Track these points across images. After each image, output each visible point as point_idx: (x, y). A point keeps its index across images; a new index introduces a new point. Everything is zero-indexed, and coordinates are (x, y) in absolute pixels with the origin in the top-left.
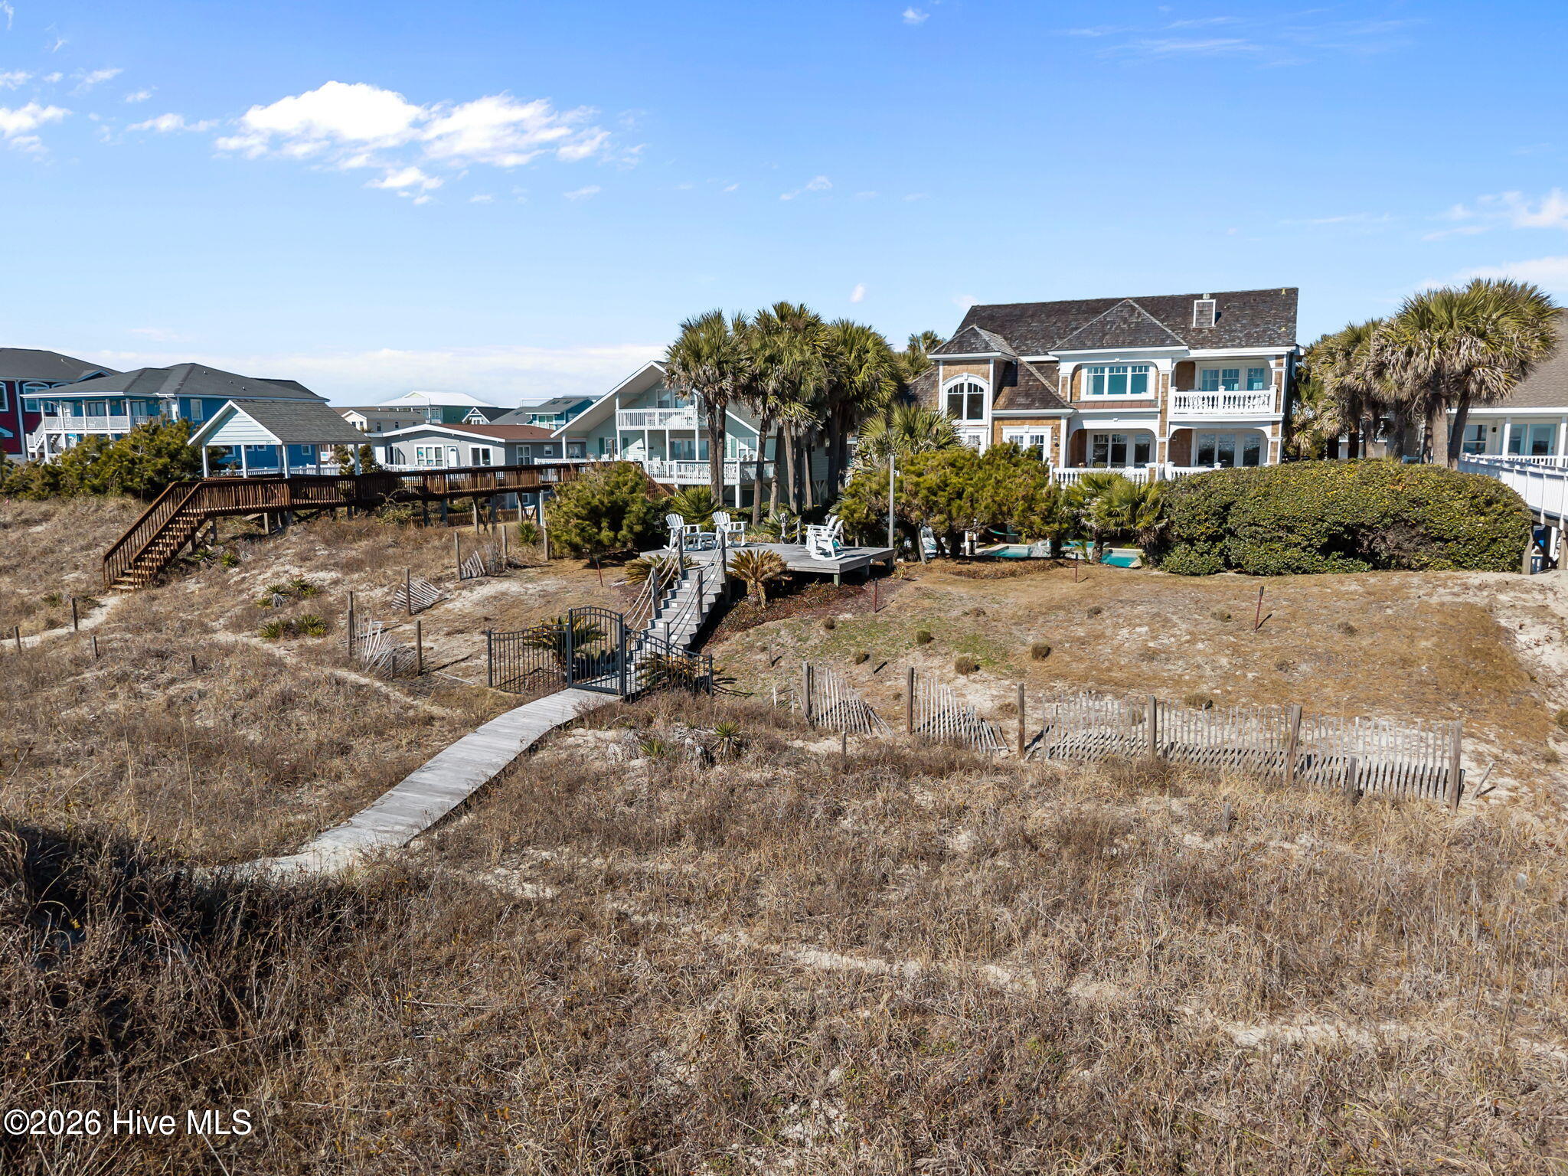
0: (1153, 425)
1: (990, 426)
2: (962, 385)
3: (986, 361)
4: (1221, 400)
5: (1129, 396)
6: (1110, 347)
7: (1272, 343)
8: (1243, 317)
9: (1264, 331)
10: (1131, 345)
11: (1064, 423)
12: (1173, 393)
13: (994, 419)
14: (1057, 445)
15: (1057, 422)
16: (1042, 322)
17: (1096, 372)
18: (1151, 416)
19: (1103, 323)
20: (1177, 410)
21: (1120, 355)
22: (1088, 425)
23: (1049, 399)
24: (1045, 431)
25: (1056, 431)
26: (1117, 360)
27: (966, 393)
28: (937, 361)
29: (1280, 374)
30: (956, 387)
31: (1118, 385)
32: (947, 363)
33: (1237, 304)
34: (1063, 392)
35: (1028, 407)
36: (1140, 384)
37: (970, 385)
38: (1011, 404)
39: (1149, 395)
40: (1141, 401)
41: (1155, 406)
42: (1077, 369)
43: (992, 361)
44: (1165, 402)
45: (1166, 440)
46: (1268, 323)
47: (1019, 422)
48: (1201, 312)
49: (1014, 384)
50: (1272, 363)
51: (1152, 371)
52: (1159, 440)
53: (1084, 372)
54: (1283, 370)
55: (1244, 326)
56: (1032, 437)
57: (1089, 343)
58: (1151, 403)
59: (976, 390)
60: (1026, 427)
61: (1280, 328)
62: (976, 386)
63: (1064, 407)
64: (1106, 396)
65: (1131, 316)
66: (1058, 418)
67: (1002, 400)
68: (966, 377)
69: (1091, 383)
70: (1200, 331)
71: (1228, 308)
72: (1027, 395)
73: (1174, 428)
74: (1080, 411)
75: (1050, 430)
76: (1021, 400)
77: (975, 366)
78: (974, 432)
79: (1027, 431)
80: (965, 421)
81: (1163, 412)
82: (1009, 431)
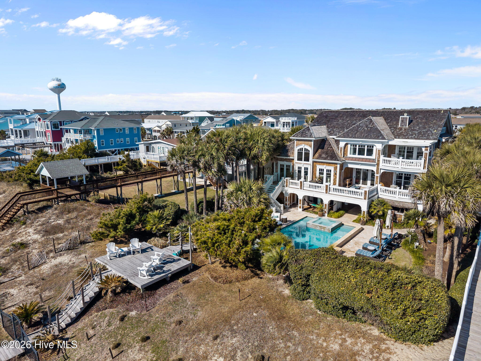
0: (374, 169)
1: (312, 164)
2: (302, 148)
3: (311, 141)
4: (400, 162)
5: (365, 157)
6: (358, 138)
7: (428, 139)
8: (421, 123)
9: (427, 132)
10: (366, 137)
11: (338, 166)
12: (382, 157)
13: (314, 162)
14: (336, 174)
15: (336, 165)
16: (343, 120)
17: (353, 146)
18: (374, 166)
19: (358, 127)
20: (383, 164)
21: (362, 141)
22: (350, 166)
23: (333, 156)
24: (332, 168)
25: (336, 168)
26: (361, 143)
27: (304, 152)
28: (294, 139)
29: (427, 154)
30: (300, 149)
31: (361, 152)
32: (297, 140)
33: (421, 116)
34: (340, 154)
35: (325, 159)
36: (370, 152)
37: (305, 149)
38: (320, 157)
39: (373, 157)
40: (370, 159)
41: (375, 162)
42: (346, 144)
43: (313, 141)
44: (379, 161)
45: (379, 175)
46: (430, 127)
47: (323, 164)
48: (402, 121)
49: (323, 148)
50: (423, 149)
51: (374, 148)
52: (376, 175)
53: (349, 146)
54: (428, 152)
55: (419, 128)
56: (327, 170)
57: (350, 135)
58: (373, 160)
59: (307, 151)
60: (325, 166)
61: (434, 130)
62: (307, 149)
63: (338, 160)
64: (357, 156)
65: (369, 124)
66: (337, 164)
67: (317, 155)
68: (304, 146)
69: (352, 150)
70: (401, 129)
71: (417, 118)
72: (327, 154)
73: (382, 171)
74: (346, 161)
75: (333, 168)
76: (324, 156)
77: (307, 142)
78: (306, 166)
79: (325, 168)
80: (303, 162)
81: (378, 165)
82: (319, 167)
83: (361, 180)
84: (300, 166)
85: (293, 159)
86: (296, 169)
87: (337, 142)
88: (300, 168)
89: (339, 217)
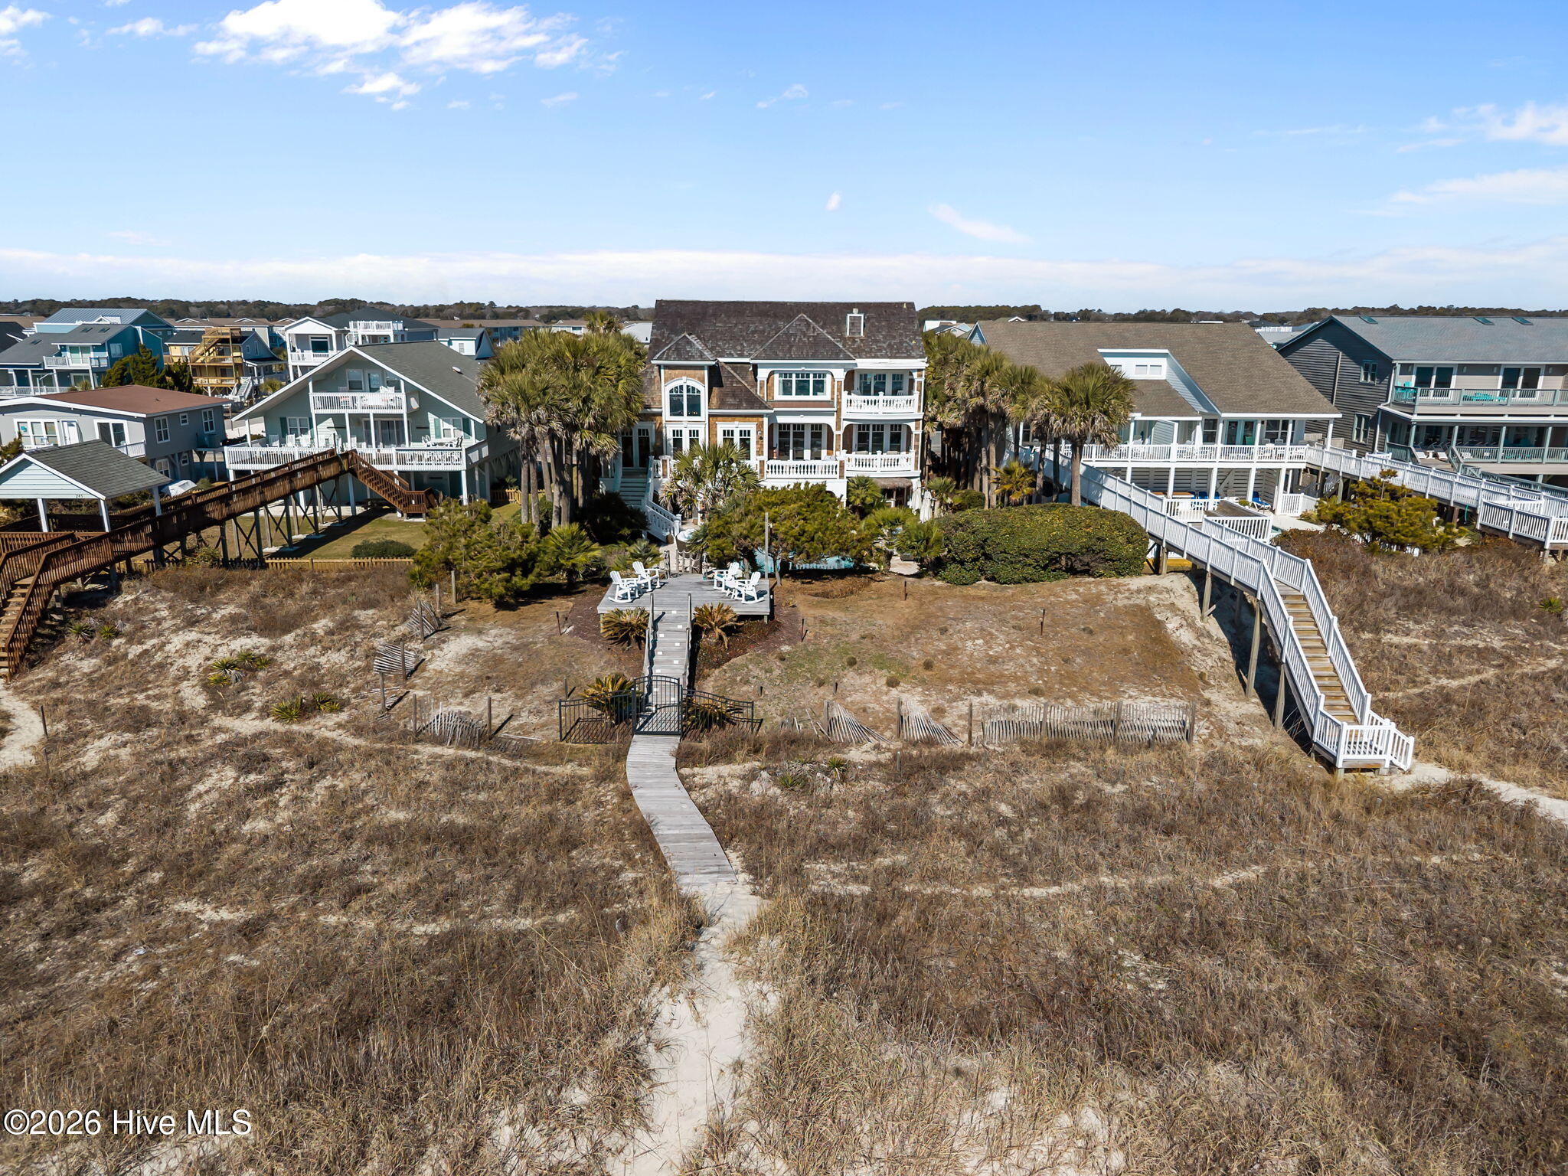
0: (831, 421)
1: (706, 422)
2: (681, 387)
3: (701, 368)
4: (880, 402)
5: (811, 397)
6: (795, 358)
7: (913, 358)
8: (882, 328)
9: (901, 344)
10: (814, 357)
11: (766, 420)
12: (845, 396)
13: (710, 416)
14: (761, 438)
15: (760, 419)
17: (786, 377)
18: (831, 414)
19: (787, 335)
20: (849, 410)
21: (804, 365)
22: (781, 420)
23: (754, 401)
24: (751, 426)
25: (760, 426)
26: (801, 368)
27: (685, 394)
28: (659, 366)
29: (921, 383)
30: (676, 388)
31: (802, 389)
32: (667, 367)
34: (761, 393)
35: (735, 407)
36: (819, 387)
37: (688, 387)
38: (722, 404)
39: (825, 396)
40: (821, 402)
41: (832, 406)
42: (772, 373)
43: (707, 367)
44: (839, 403)
45: (841, 432)
46: (901, 335)
47: (729, 419)
48: (852, 324)
49: (721, 385)
50: (915, 374)
51: (828, 378)
52: (836, 433)
53: (776, 376)
55: (885, 337)
56: (741, 431)
57: (781, 353)
58: (829, 404)
59: (693, 392)
60: (736, 423)
61: (911, 340)
62: (693, 388)
63: (762, 408)
64: (794, 397)
65: (808, 329)
66: (761, 416)
67: (715, 400)
68: (685, 381)
69: (783, 385)
70: (855, 341)
71: (869, 318)
72: (734, 396)
73: (847, 423)
74: (776, 410)
75: (755, 426)
76: (730, 400)
77: (692, 372)
78: (694, 427)
79: (736, 427)
80: (685, 418)
81: (839, 411)
82: (722, 426)
84: (677, 427)
85: (660, 414)
86: (670, 436)
88: (677, 433)
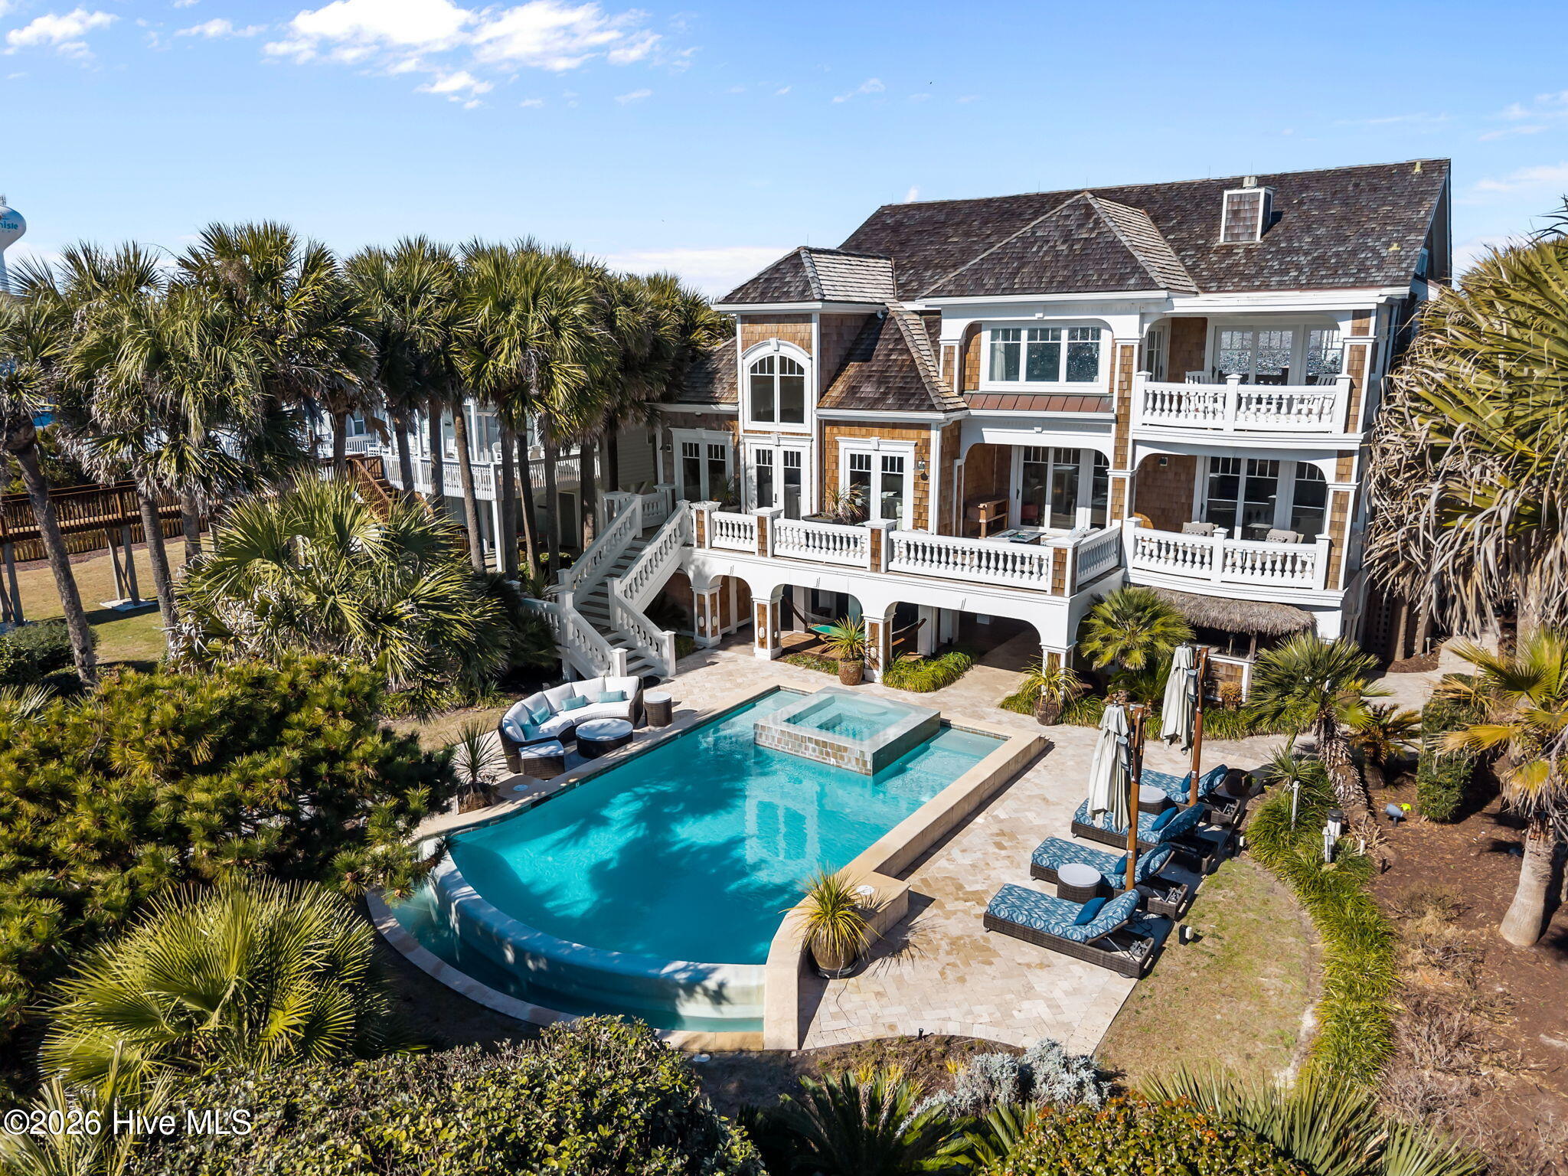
0: (1105, 443)
1: (815, 436)
2: (771, 359)
3: (805, 317)
4: (1232, 402)
5: (1062, 385)
6: (1023, 291)
7: (1361, 282)
8: (1321, 222)
9: (1354, 253)
10: (1064, 286)
11: (935, 436)
12: (1141, 383)
13: (824, 424)
14: (925, 477)
15: (924, 434)
17: (1006, 338)
18: (1101, 427)
19: (1027, 242)
20: (1148, 418)
21: (1045, 307)
22: (993, 436)
24: (904, 449)
25: (923, 449)
26: (1039, 315)
27: (777, 375)
28: (732, 317)
29: (1361, 350)
30: (762, 362)
31: (1043, 365)
32: (749, 319)
33: (1319, 195)
34: (943, 379)
35: (873, 404)
36: (1084, 365)
37: (783, 359)
38: (852, 397)
39: (1099, 385)
40: (1084, 396)
41: (1108, 409)
42: (973, 331)
43: (816, 317)
44: (1125, 401)
45: (1126, 474)
46: (1366, 235)
47: (864, 430)
48: (1235, 214)
49: (867, 357)
50: (1347, 327)
51: (1105, 337)
52: (1112, 473)
53: (986, 336)
54: (1368, 338)
55: (1317, 241)
56: (885, 459)
57: (989, 282)
58: (1100, 402)
59: (792, 371)
60: (874, 440)
61: (1388, 245)
62: (792, 362)
63: (932, 408)
64: (1022, 385)
65: (1080, 226)
66: (925, 426)
67: (838, 389)
68: (776, 346)
69: (1000, 358)
70: (1229, 251)
71: (1301, 203)
72: (882, 380)
73: (1143, 452)
74: (974, 412)
75: (911, 449)
76: (868, 390)
77: (789, 328)
78: (792, 446)
79: (877, 448)
80: (777, 426)
81: (1122, 420)
82: (848, 446)
83: (1048, 508)
84: (764, 444)
85: (734, 417)
86: (750, 460)
87: (932, 320)
88: (764, 456)
89: (936, 686)
